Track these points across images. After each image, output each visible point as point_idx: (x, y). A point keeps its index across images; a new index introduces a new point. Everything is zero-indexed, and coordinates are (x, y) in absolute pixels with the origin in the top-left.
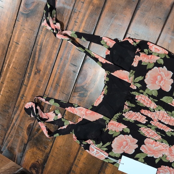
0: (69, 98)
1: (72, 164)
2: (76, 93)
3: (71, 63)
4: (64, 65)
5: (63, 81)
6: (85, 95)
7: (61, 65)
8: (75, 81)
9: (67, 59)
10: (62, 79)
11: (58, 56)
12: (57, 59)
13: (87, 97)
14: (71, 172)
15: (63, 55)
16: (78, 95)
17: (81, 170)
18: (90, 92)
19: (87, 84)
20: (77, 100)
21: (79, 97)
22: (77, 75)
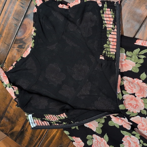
0: (10, 48)
1: (8, 106)
2: (16, 44)
3: (13, 17)
4: (8, 18)
5: (6, 33)
6: (23, 47)
7: (5, 18)
8: (16, 34)
9: (11, 13)
10: (5, 31)
11: (3, 10)
12: (2, 12)
13: (25, 48)
14: (7, 112)
15: (7, 9)
16: (17, 46)
17: (14, 111)
18: (28, 45)
19: (25, 37)
20: (16, 51)
21: (18, 48)
22: (18, 28)
